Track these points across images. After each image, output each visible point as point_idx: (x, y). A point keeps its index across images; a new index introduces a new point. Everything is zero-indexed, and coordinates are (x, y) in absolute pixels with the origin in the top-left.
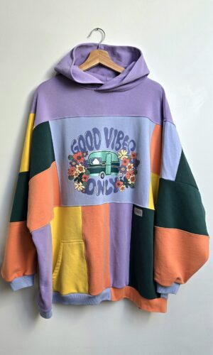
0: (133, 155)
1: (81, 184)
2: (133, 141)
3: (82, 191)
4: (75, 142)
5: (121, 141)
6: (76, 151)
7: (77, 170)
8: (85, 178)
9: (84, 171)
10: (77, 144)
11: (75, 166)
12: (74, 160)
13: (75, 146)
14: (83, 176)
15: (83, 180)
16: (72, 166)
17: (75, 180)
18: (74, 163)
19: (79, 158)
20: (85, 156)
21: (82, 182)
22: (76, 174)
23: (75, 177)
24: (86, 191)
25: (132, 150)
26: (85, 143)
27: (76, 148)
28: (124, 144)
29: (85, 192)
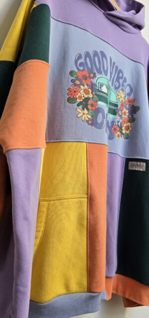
0: (129, 101)
1: (86, 111)
2: (129, 85)
3: (87, 121)
4: (80, 57)
5: (121, 81)
6: (81, 68)
7: (82, 91)
8: (92, 105)
9: (91, 96)
10: (82, 60)
11: (79, 86)
12: (77, 79)
13: (79, 62)
14: (90, 102)
15: (89, 107)
16: (75, 85)
17: (78, 105)
18: (78, 82)
19: (85, 78)
20: (93, 78)
21: (88, 110)
22: (80, 98)
23: (78, 101)
24: (93, 122)
25: (129, 94)
26: (93, 63)
27: (81, 64)
28: (123, 85)
29: (92, 125)
